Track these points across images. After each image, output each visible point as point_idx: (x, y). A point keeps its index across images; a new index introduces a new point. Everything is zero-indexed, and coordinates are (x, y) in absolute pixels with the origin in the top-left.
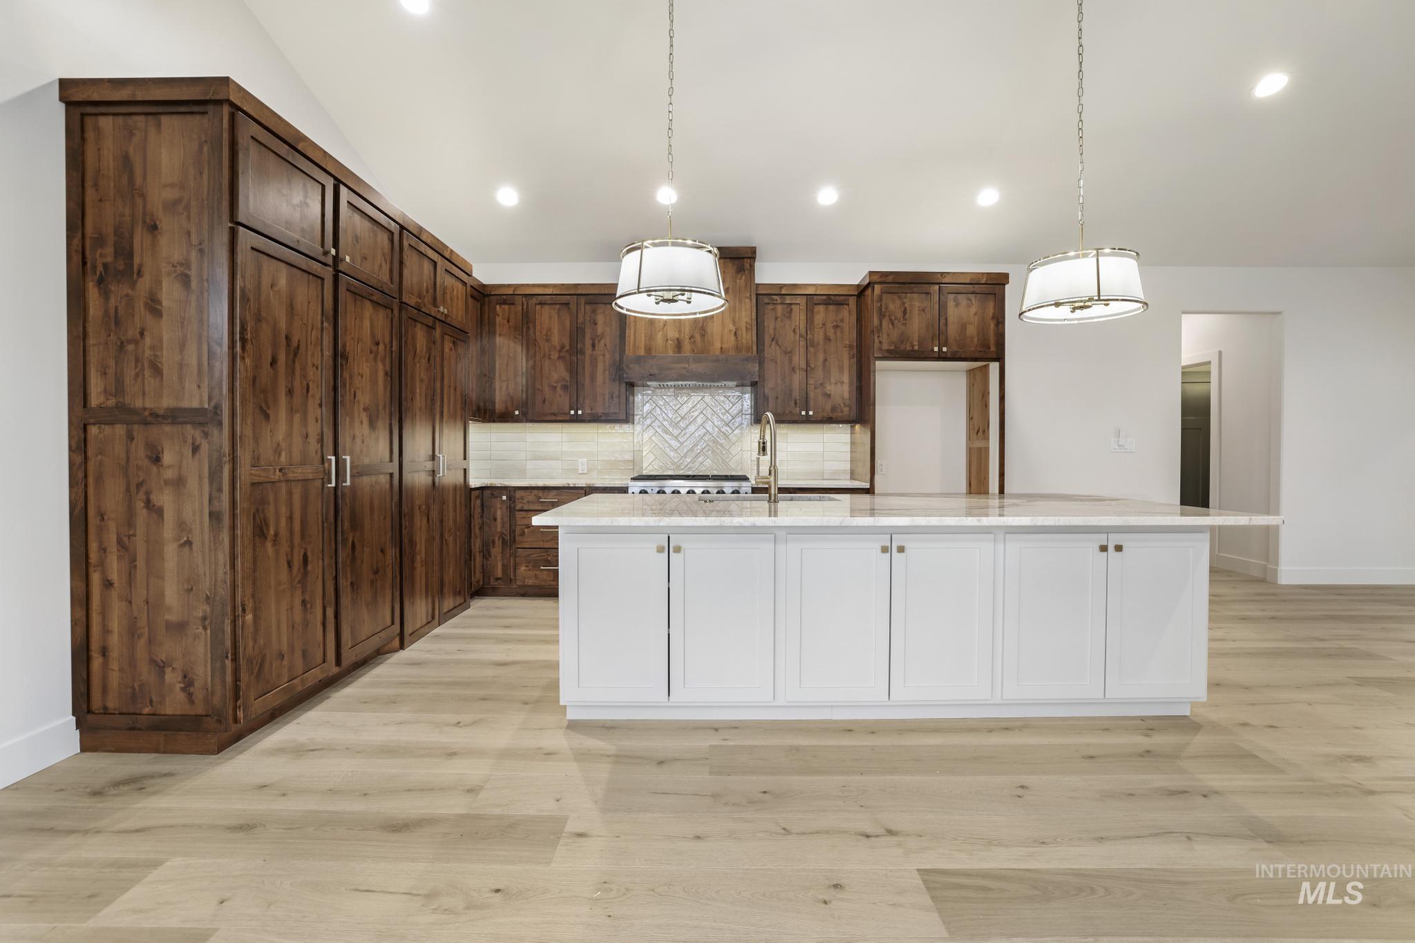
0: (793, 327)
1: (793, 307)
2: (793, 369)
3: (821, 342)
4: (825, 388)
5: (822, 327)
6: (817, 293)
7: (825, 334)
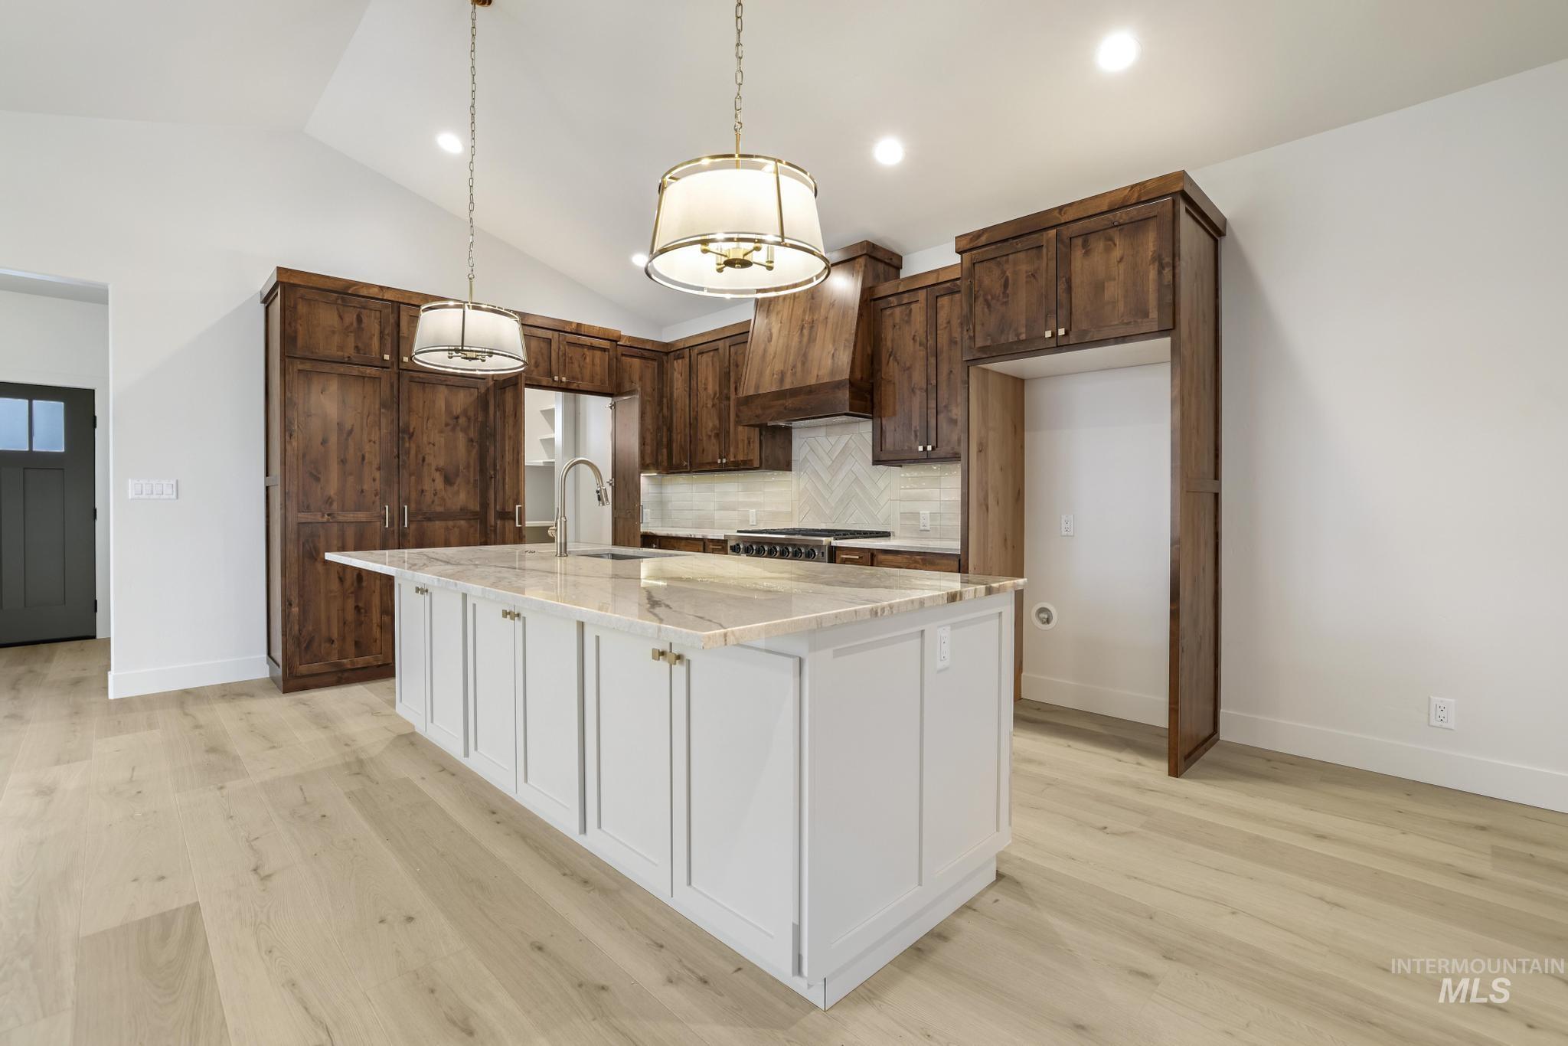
0: (913, 334)
1: (913, 306)
2: (913, 391)
3: (945, 348)
4: (950, 411)
5: (946, 328)
6: (939, 281)
7: (950, 335)
